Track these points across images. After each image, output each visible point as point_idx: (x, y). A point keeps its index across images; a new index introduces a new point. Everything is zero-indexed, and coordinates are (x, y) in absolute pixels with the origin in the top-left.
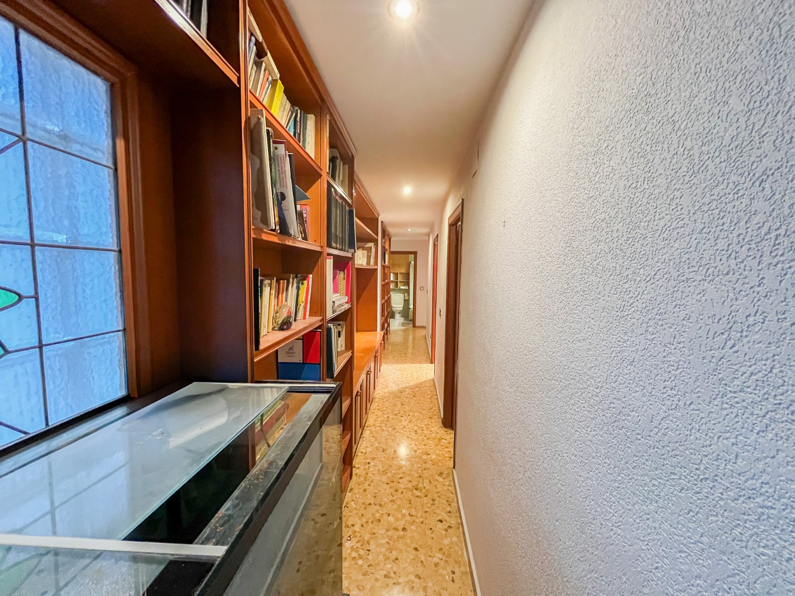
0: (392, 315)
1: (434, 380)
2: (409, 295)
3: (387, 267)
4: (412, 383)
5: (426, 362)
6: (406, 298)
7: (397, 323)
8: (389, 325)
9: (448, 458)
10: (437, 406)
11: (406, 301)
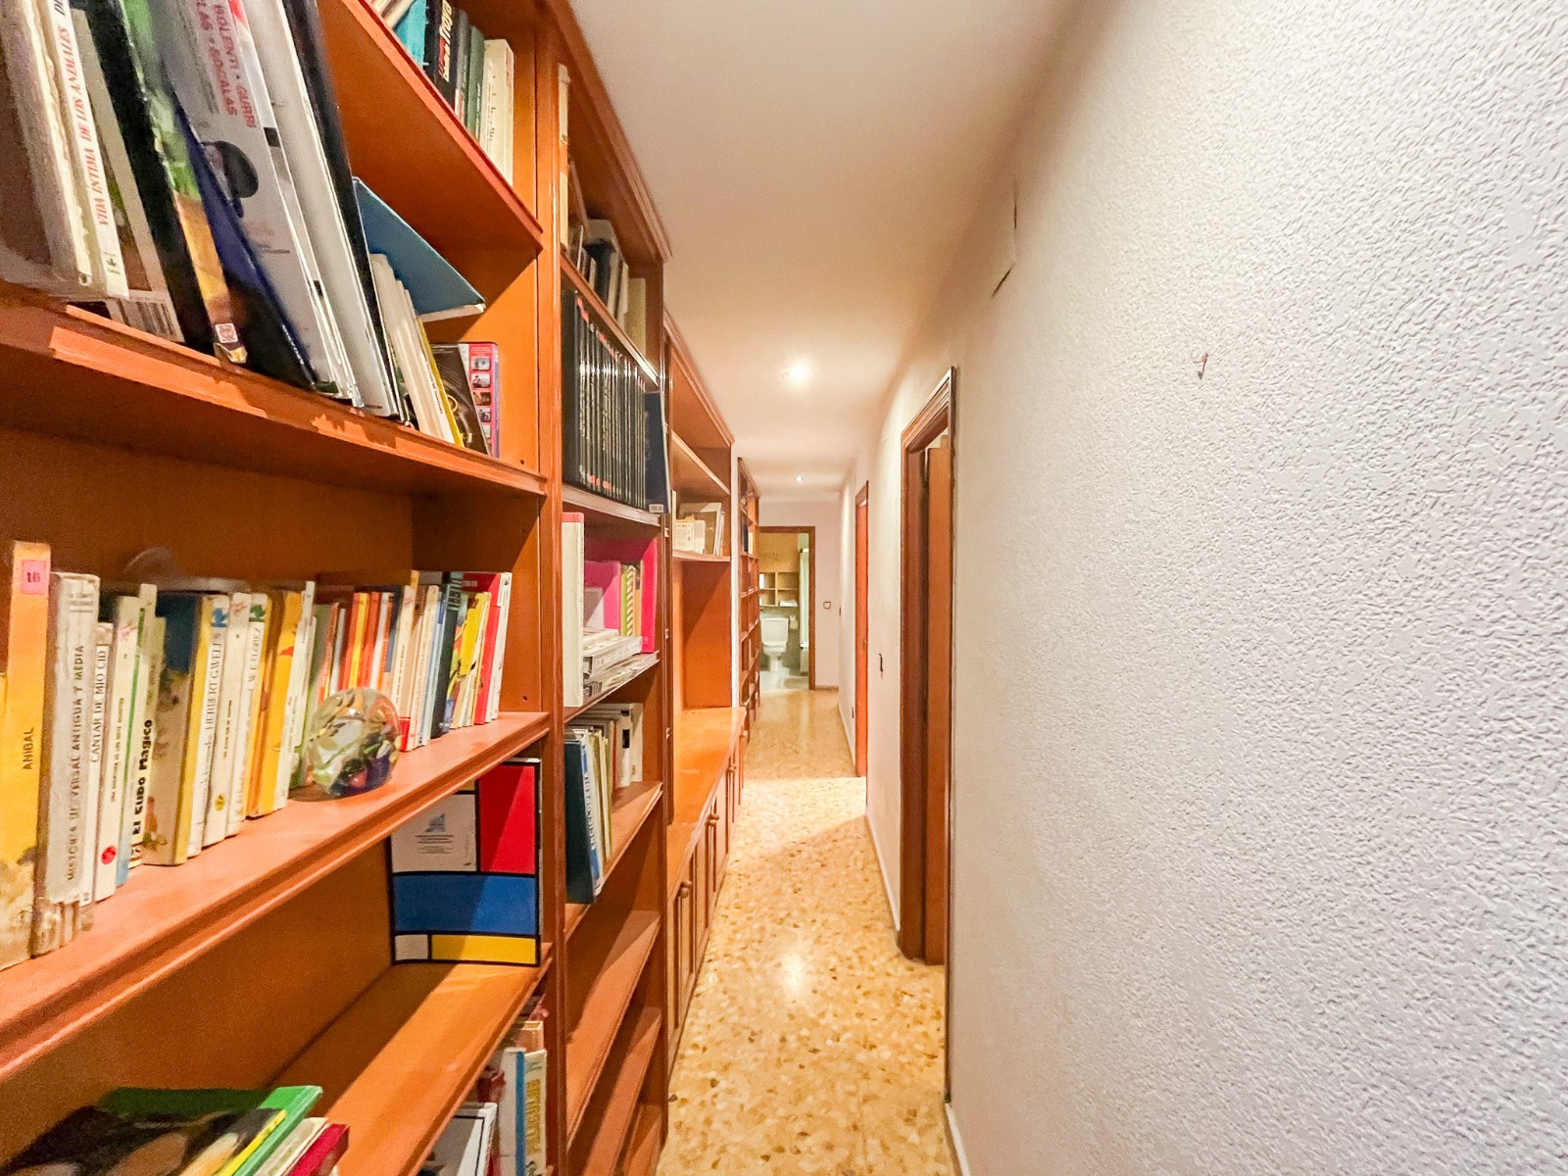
0: (763, 663)
1: (866, 819)
2: (798, 619)
3: (751, 559)
4: (817, 830)
5: (843, 773)
6: (794, 626)
7: (774, 682)
8: (757, 688)
9: (924, 1059)
10: (879, 892)
11: (794, 634)
